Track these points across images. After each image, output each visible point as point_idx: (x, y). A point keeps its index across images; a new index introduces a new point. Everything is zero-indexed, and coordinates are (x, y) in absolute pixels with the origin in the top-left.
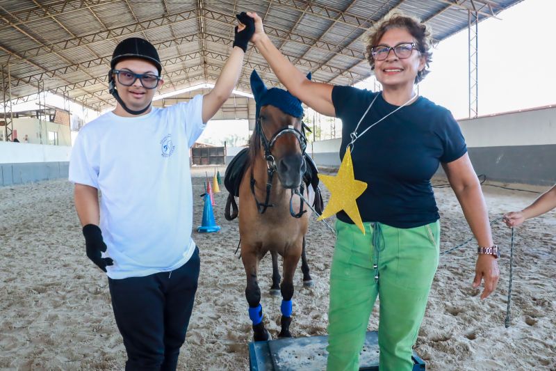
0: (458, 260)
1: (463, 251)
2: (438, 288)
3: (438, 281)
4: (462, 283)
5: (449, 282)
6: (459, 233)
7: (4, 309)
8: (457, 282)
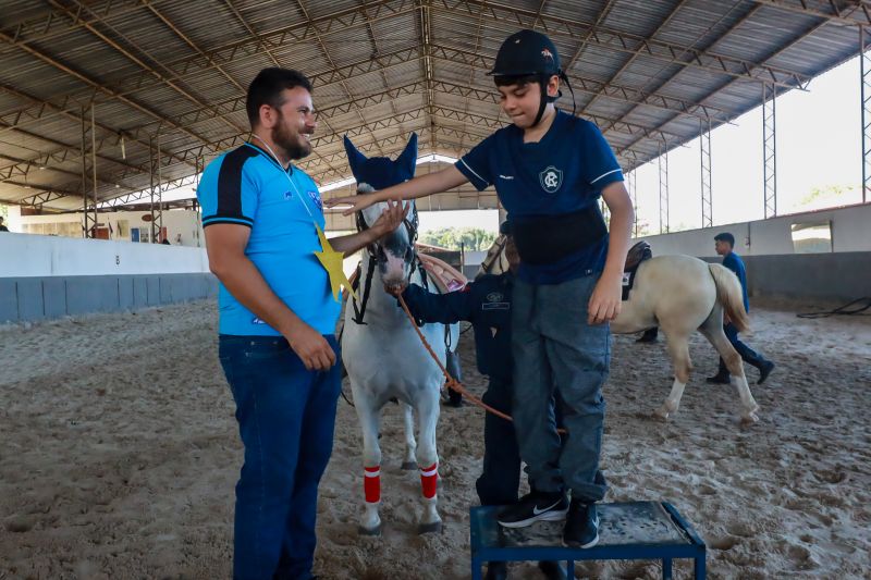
0: (819, 430)
1: (830, 417)
2: (778, 469)
3: (779, 458)
4: (817, 464)
5: (797, 460)
6: (829, 389)
7: (158, 465)
8: (811, 461)
